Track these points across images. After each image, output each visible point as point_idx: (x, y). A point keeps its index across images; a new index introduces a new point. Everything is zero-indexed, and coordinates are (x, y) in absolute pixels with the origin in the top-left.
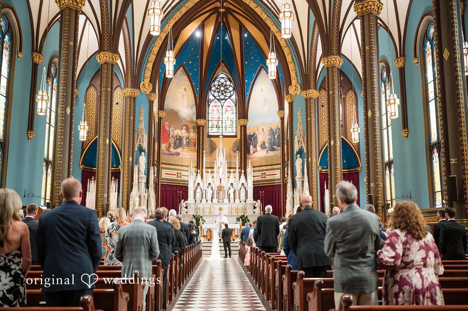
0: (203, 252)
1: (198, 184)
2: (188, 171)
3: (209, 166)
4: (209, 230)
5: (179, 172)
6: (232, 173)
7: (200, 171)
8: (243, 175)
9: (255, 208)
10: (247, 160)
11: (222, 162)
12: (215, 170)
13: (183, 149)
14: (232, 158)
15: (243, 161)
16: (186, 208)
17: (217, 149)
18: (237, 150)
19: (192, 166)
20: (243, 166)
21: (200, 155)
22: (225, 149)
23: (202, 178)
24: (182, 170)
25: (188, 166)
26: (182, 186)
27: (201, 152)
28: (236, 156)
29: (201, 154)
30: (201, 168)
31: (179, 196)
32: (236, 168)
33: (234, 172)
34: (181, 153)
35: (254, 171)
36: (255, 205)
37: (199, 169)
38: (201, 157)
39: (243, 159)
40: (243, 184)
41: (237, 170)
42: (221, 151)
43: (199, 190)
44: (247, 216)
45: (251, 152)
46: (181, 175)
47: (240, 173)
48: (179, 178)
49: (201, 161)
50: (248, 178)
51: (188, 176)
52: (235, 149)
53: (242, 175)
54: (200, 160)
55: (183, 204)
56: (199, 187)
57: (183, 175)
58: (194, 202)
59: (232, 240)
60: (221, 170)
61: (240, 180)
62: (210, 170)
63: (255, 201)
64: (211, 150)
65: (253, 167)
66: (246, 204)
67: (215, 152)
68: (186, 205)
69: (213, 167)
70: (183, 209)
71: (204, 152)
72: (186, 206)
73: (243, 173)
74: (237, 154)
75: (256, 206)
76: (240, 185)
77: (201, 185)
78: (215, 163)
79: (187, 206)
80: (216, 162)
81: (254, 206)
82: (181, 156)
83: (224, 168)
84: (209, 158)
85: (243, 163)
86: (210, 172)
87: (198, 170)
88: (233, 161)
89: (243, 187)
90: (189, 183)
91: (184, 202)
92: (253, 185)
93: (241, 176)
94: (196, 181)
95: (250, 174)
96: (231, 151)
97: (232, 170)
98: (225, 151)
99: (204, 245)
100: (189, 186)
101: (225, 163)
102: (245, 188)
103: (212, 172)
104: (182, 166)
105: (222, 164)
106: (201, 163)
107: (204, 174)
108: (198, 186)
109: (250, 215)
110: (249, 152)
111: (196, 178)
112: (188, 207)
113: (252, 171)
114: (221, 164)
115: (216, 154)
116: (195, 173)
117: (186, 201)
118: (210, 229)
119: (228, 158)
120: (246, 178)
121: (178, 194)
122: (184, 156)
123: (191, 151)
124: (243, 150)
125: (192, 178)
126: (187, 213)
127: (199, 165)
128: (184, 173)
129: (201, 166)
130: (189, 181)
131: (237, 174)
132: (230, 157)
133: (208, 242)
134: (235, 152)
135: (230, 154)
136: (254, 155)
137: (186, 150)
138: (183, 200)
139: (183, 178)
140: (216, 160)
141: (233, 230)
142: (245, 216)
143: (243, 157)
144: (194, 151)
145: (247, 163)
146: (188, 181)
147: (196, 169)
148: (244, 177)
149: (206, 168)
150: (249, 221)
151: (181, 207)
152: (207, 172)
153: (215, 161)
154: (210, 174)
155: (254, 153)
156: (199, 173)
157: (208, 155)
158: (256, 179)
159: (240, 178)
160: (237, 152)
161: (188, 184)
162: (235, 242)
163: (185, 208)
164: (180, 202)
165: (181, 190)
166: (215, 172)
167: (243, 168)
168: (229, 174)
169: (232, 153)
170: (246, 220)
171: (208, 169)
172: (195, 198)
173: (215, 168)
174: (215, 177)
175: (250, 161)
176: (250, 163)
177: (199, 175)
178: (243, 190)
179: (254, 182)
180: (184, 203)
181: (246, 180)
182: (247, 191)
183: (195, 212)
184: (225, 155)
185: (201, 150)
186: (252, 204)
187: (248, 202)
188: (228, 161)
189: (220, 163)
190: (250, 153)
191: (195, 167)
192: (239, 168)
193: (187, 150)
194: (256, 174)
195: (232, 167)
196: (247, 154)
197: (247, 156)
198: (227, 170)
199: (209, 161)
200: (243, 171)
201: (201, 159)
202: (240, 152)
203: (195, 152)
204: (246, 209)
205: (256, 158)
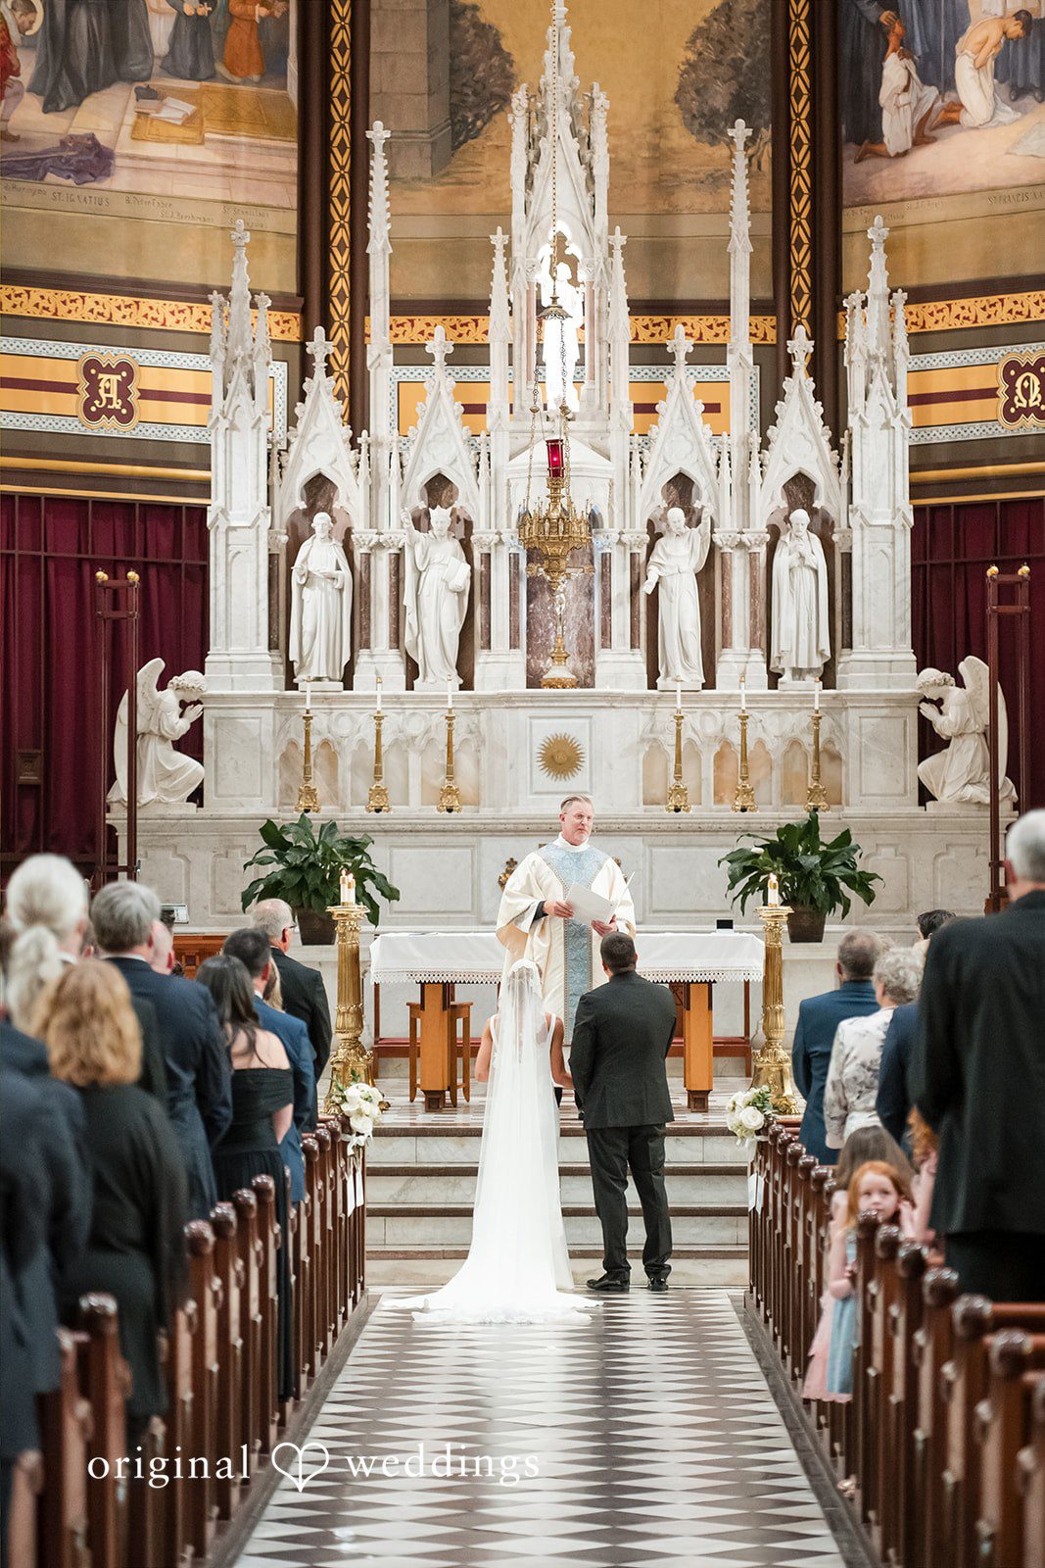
0: (373, 1229)
1: (319, 488)
2: (199, 343)
3: (426, 284)
4: (435, 1000)
5: (109, 355)
6: (681, 357)
7: (331, 348)
8: (799, 385)
9: (930, 742)
10: (851, 219)
11: (573, 249)
12: (498, 328)
13: (149, 105)
14: (687, 198)
15: (801, 231)
16: (192, 743)
17: (519, 99)
18: (741, 108)
19: (240, 288)
20: (801, 281)
21: (327, 172)
22: (602, 100)
23: (357, 417)
24: (137, 337)
25: (199, 294)
26: (146, 506)
27: (340, 135)
28: (720, 180)
29: (341, 160)
30: (340, 309)
31: (116, 624)
32: (722, 307)
33: (710, 354)
34: (124, 146)
35: (922, 342)
36: (929, 711)
37: (326, 322)
38: (340, 185)
39: (802, 206)
40: (801, 488)
41: (741, 331)
42: (560, 121)
43: (320, 555)
44: (845, 838)
45: (895, 128)
46: (123, 392)
47: (774, 366)
48: (108, 427)
49: (340, 234)
50: (853, 421)
51: (204, 399)
52: (719, 98)
53: (788, 384)
54: (326, 222)
55: (154, 708)
56: (320, 520)
57: (146, 394)
58: (269, 682)
59: (678, 1098)
60: (560, 339)
61: (765, 444)
62: (439, 338)
63: (931, 674)
64: (454, 110)
65: (918, 295)
66: (840, 706)
67: (493, 130)
68: (193, 713)
69: (473, 292)
70: (158, 755)
71: (378, 133)
72: (183, 726)
73: (800, 365)
74: (741, 161)
75: (944, 724)
76: (768, 500)
77: (350, 496)
78: (499, 260)
79: (198, 725)
80: (508, 250)
81: (924, 724)
82: (121, 180)
83: (595, 314)
84: (426, 198)
85: (801, 257)
86: (439, 358)
87: (307, 335)
88: (689, 227)
89: (801, 516)
90: (217, 475)
91: (162, 685)
92: (916, 489)
93: (779, 395)
94: (289, 459)
95: (881, 370)
96: (674, 119)
97: (680, 338)
98: (600, 120)
99: (382, 1153)
100: (214, 506)
101: (600, 252)
102: (823, 528)
103: (467, 355)
104: (138, 289)
105: (573, 262)
106: (340, 259)
107: (383, 375)
108: (310, 512)
109: (875, 825)
110: (868, 132)
111: (292, 420)
112: (208, 732)
113: (902, 341)
114: (564, 270)
115: (504, 151)
116: (280, 370)
117: (190, 677)
118: (447, 989)
119: (642, 195)
120: (836, 420)
121: (105, 600)
122: (152, 184)
123: (230, 119)
124: (801, 107)
125: (245, 420)
126: (197, 797)
127: (326, 272)
128: (155, 368)
129: (340, 284)
130: (218, 458)
131: (740, 375)
132: (663, 186)
133: (424, 1119)
134: (711, 125)
135: (659, 155)
136: (927, 162)
137: (175, 110)
138: (157, 665)
139: (154, 422)
140: (502, 216)
141: (697, 998)
142: (827, 837)
143: (802, 182)
144: (263, 122)
145: (851, 249)
146: (201, 455)
147: (294, 320)
148: (818, 409)
149: (398, 307)
150: (862, 883)
151: (133, 736)
152: (409, 354)
153: (498, 239)
154: (439, 381)
155: (922, 137)
156: (319, 366)
157: (416, 165)
158: (950, 425)
159: (768, 418)
160: (740, 131)
161: (204, 488)
162: (712, 1120)
163: (179, 745)
164: (121, 683)
165: (130, 551)
166: (497, 354)
167: (802, 306)
168: (645, 372)
169: (680, 137)
170: (830, 881)
171: (420, 322)
172: (278, 638)
173: (497, 307)
174: (496, 401)
175: (877, 232)
176: (878, 259)
177: (323, 389)
178: (802, 549)
179: (921, 457)
180: (170, 697)
181: (835, 444)
182: (848, 558)
183: (287, 790)
184: (602, 169)
185: (340, 110)
186: (900, 702)
187: (858, 675)
188: (640, 225)
189: (546, 251)
190: (877, 136)
191: (280, 303)
192: (757, 308)
193: (188, 121)
194: (947, 369)
195: (685, 292)
196: (849, 151)
197: (852, 171)
198: (622, 327)
199: (427, 229)
200: (801, 345)
201: (340, 210)
202: (766, 134)
203: (274, 130)
204: (835, 757)
205: (941, 191)
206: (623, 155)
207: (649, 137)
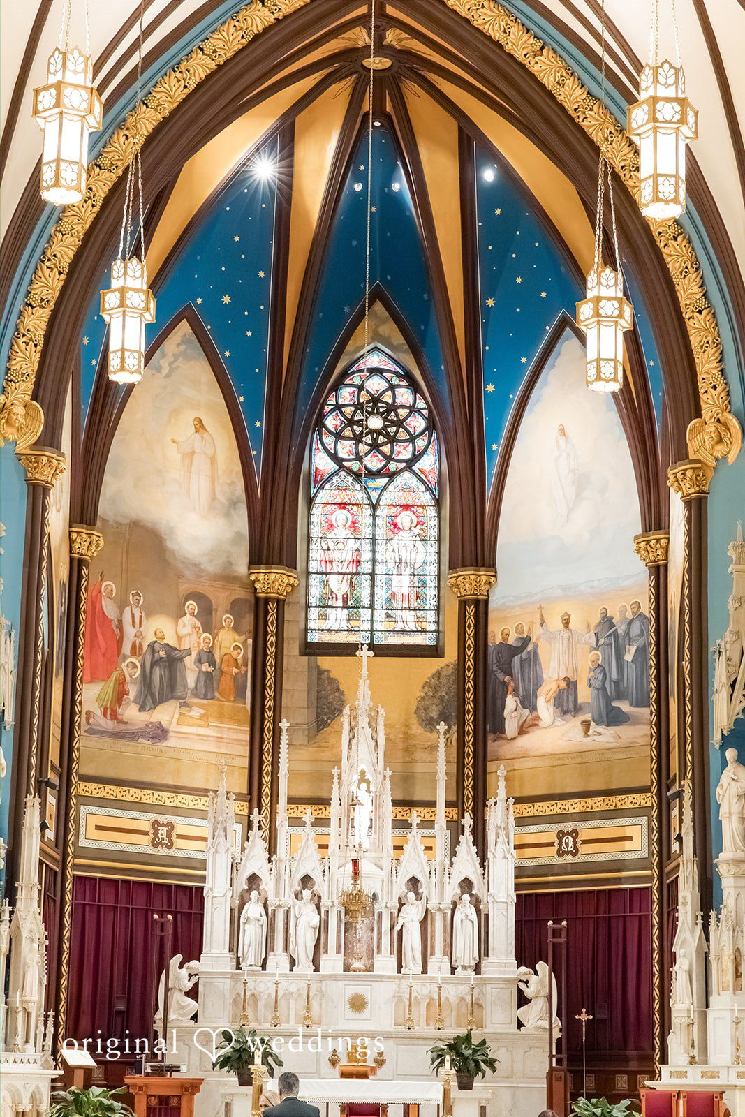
1: (253, 880)
2: (203, 814)
3: (304, 791)
5: (163, 819)
6: (414, 826)
7: (261, 818)
8: (467, 839)
9: (523, 1000)
10: (491, 766)
11: (368, 777)
12: (334, 811)
13: (185, 710)
14: (419, 755)
15: (469, 771)
16: (193, 993)
17: (346, 711)
18: (444, 717)
19: (222, 791)
20: (469, 793)
21: (262, 741)
22: (382, 712)
23: (272, 849)
24: (176, 811)
25: (204, 792)
26: (177, 886)
27: (268, 724)
28: (433, 748)
29: (268, 736)
30: (266, 801)
31: (162, 938)
32: (433, 804)
33: (427, 824)
34: (173, 727)
35: (520, 821)
36: (522, 986)
37: (260, 807)
38: (268, 746)
39: (469, 761)
40: (466, 884)
41: (441, 815)
42: (363, 721)
43: (253, 909)
44: (484, 1042)
45: (511, 727)
46: (169, 835)
47: (456, 830)
48: (162, 851)
49: (267, 768)
50: (490, 855)
51: (205, 839)
52: (434, 713)
53: (461, 838)
54: (261, 763)
55: (177, 977)
56: (254, 894)
57: (179, 836)
58: (229, 967)
61: (451, 864)
62: (308, 814)
63: (523, 969)
64: (318, 715)
65: (519, 801)
66: (483, 983)
67: (335, 723)
68: (194, 980)
69: (324, 795)
70: (177, 998)
71: (284, 724)
72: (189, 985)
73: (467, 830)
74: (442, 741)
75: (529, 992)
76: (452, 890)
77: (267, 884)
78: (336, 781)
79: (196, 985)
80: (340, 776)
81: (520, 992)
82: (171, 742)
83: (377, 805)
84: (305, 753)
85: (469, 782)
86: (308, 824)
87: (251, 812)
88: (420, 768)
89: (466, 897)
90: (209, 873)
91: (181, 966)
92: (517, 887)
93: (458, 843)
94: (241, 867)
95: (502, 833)
96: (414, 721)
97: (414, 816)
98: (381, 721)
100: (207, 886)
101: (380, 778)
102: (476, 903)
103: (321, 822)
104: (177, 789)
105: (368, 782)
106: (267, 779)
107: (283, 830)
108: (250, 890)
109: (498, 1038)
110: (499, 728)
111: (243, 850)
112: (201, 988)
113: (512, 820)
114: (364, 786)
115: (339, 733)
116: (238, 827)
117: (194, 963)
119: (400, 754)
120: (482, 855)
121: (157, 927)
122: (185, 744)
123: (221, 717)
124: (470, 717)
125: (222, 849)
126: (195, 1018)
127: (260, 784)
128: (183, 825)
129: (266, 790)
130: (209, 865)
131: (441, 834)
132: (409, 750)
134: (430, 724)
135: (407, 737)
136: (525, 742)
137: (196, 712)
138: (179, 957)
139: (182, 849)
140: (338, 762)
142: (475, 1042)
143: (469, 750)
144: (235, 719)
145: (491, 779)
146: (202, 864)
147: (246, 805)
148: (474, 849)
149: (291, 801)
150: (491, 1064)
151: (167, 990)
152: (295, 821)
153: (335, 772)
154: (308, 833)
155: (522, 732)
156: (256, 825)
157: (301, 738)
158: (534, 858)
159: (453, 853)
160: (442, 727)
161: (203, 879)
163: (188, 994)
164: (162, 965)
165: (169, 906)
166: (334, 822)
167: (469, 804)
168: (399, 832)
169: (417, 729)
170: (477, 1062)
171: (301, 807)
172: (233, 947)
173: (335, 802)
174: (333, 842)
175: (502, 771)
176: (502, 784)
177: (255, 833)
178: (466, 911)
179: (520, 872)
180: (184, 972)
181: (482, 865)
182: (487, 916)
183: (235, 1016)
184: (382, 742)
185: (269, 714)
186: (509, 981)
187: (489, 970)
188: (399, 768)
189: (356, 777)
190: (503, 731)
191: (239, 797)
192: (449, 804)
193: (202, 717)
194: (533, 834)
195: (417, 797)
196: (490, 737)
197: (491, 745)
198: (389, 812)
199: (306, 767)
200: (468, 821)
201: (267, 758)
202: (454, 728)
203: (239, 722)
204: (481, 1006)
205: (531, 755)
206: (392, 736)
207: (403, 729)
